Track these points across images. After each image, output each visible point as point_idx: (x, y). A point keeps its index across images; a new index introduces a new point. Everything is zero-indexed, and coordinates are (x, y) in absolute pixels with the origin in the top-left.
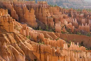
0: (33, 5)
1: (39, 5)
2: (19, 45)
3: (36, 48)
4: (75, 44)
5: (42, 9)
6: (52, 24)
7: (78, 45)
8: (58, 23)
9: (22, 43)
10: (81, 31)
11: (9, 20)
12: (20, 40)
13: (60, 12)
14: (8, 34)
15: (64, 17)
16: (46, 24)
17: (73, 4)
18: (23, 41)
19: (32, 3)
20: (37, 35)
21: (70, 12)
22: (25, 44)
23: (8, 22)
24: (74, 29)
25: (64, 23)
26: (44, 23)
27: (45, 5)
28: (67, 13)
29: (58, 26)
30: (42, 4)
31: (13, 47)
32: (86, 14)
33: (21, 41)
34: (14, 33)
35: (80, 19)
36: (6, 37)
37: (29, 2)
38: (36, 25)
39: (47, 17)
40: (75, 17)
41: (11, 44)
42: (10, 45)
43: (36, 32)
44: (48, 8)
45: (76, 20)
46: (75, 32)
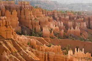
0: (12, 5)
1: (20, 5)
2: (21, 55)
5: (24, 11)
7: (83, 51)
8: (44, 26)
9: (24, 51)
10: (71, 35)
11: (6, 23)
12: (21, 48)
13: (43, 14)
14: (5, 41)
15: (49, 20)
16: (31, 28)
17: (46, 6)
18: (25, 49)
19: (11, 3)
21: (54, 15)
22: (27, 52)
23: (5, 26)
25: (50, 26)
26: (28, 27)
27: (28, 6)
28: (50, 15)
30: (24, 5)
31: (15, 57)
32: (71, 16)
33: (23, 49)
34: (11, 39)
35: (66, 22)
36: (4, 46)
37: (7, 2)
39: (31, 19)
40: (60, 19)
41: (12, 53)
42: (11, 55)
44: (31, 10)
45: (62, 23)
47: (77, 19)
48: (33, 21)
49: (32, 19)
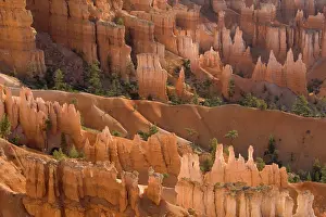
3: (41, 179)
4: (237, 157)
6: (121, 56)
7: (250, 157)
8: (151, 51)
10: (265, 89)
15: (180, 23)
16: (91, 56)
20: (43, 113)
24: (232, 83)
25: (181, 50)
26: (81, 55)
29: (152, 68)
35: (261, 28)
38: (37, 61)
39: (93, 20)
40: (234, 18)
43: (40, 100)
45: (239, 36)
46: (236, 96)
47: (306, 16)
48: (100, 27)
49: (97, 19)
